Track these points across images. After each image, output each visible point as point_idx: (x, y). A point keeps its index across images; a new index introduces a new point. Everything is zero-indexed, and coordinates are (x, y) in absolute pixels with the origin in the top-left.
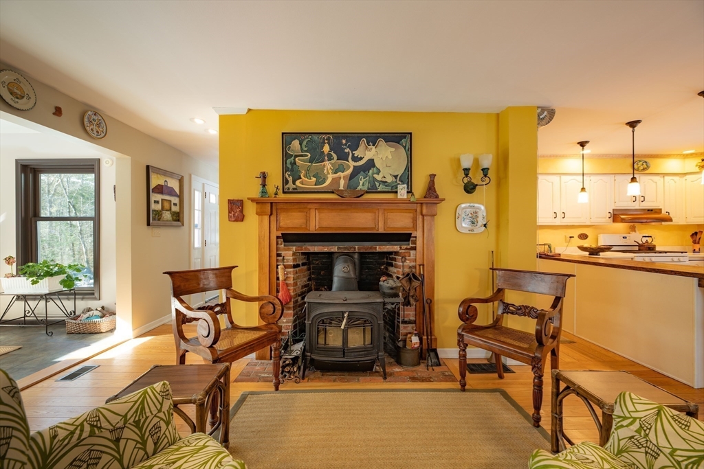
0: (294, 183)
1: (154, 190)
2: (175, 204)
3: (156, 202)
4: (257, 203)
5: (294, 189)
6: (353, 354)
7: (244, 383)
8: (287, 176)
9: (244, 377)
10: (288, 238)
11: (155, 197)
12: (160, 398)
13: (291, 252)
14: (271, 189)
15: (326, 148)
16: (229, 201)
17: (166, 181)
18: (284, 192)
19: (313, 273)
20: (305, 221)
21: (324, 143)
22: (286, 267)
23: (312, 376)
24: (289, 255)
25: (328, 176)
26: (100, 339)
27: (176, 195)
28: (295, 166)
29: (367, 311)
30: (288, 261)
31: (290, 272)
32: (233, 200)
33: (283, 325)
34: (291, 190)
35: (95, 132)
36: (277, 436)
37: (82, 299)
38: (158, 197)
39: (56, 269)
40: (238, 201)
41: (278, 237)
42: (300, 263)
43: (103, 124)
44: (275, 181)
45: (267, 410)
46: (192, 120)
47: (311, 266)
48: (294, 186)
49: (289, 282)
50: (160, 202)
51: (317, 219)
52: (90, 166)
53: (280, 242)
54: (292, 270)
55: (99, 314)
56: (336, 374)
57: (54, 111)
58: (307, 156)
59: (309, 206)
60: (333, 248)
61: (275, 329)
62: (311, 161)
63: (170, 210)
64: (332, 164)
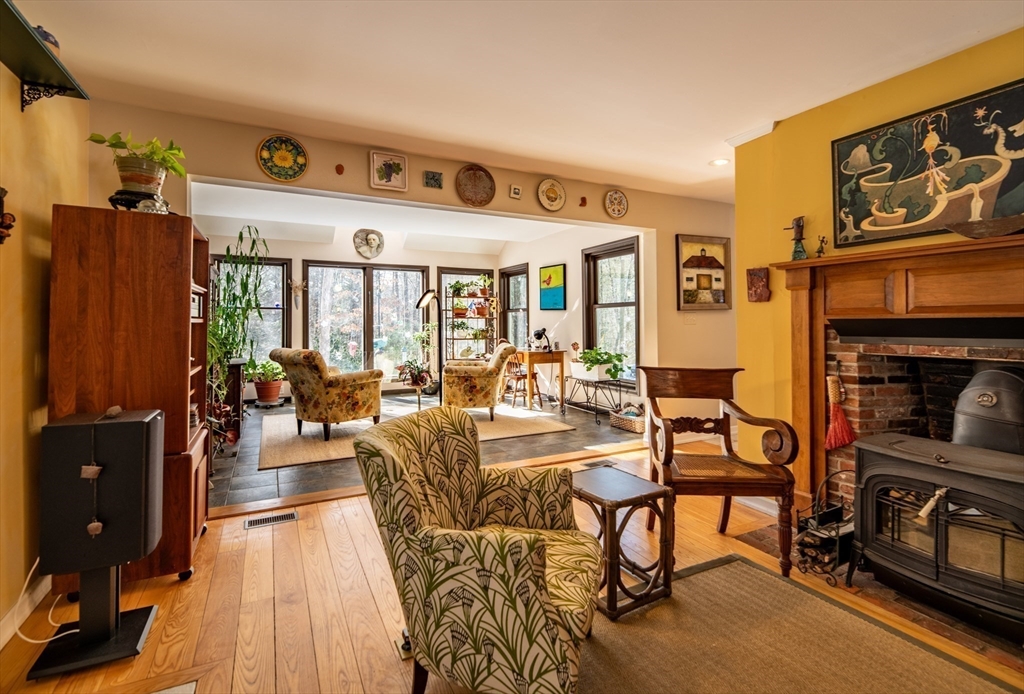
0: (857, 226)
1: (685, 265)
2: (718, 280)
3: (690, 279)
4: (787, 270)
5: (857, 237)
6: (961, 584)
7: (746, 545)
8: (843, 215)
9: (754, 539)
10: (849, 329)
11: (687, 273)
12: (558, 481)
13: (856, 354)
14: (811, 244)
15: (932, 141)
16: (748, 271)
17: (703, 250)
18: (837, 246)
19: (931, 401)
20: (882, 295)
21: (925, 132)
22: (843, 380)
23: (871, 591)
24: (850, 360)
25: (938, 198)
26: (632, 439)
27: (722, 267)
28: (859, 194)
29: (1008, 501)
30: (848, 369)
31: (853, 391)
32: (753, 270)
33: (841, 483)
34: (850, 241)
35: (616, 212)
36: (735, 623)
37: (627, 392)
38: (693, 272)
39: (605, 357)
40: (760, 270)
41: (827, 327)
42: (886, 376)
43: (624, 201)
44: (821, 228)
45: (749, 590)
46: (711, 163)
47: (925, 386)
48: (858, 232)
49: (851, 408)
50: (695, 279)
51: (911, 289)
52: (629, 247)
53: (832, 335)
54: (857, 386)
55: (636, 411)
56: (933, 613)
57: (580, 202)
58: (885, 168)
59: (892, 266)
60: (958, 350)
61: (782, 476)
62: (893, 177)
63: (710, 288)
64: (948, 172)
